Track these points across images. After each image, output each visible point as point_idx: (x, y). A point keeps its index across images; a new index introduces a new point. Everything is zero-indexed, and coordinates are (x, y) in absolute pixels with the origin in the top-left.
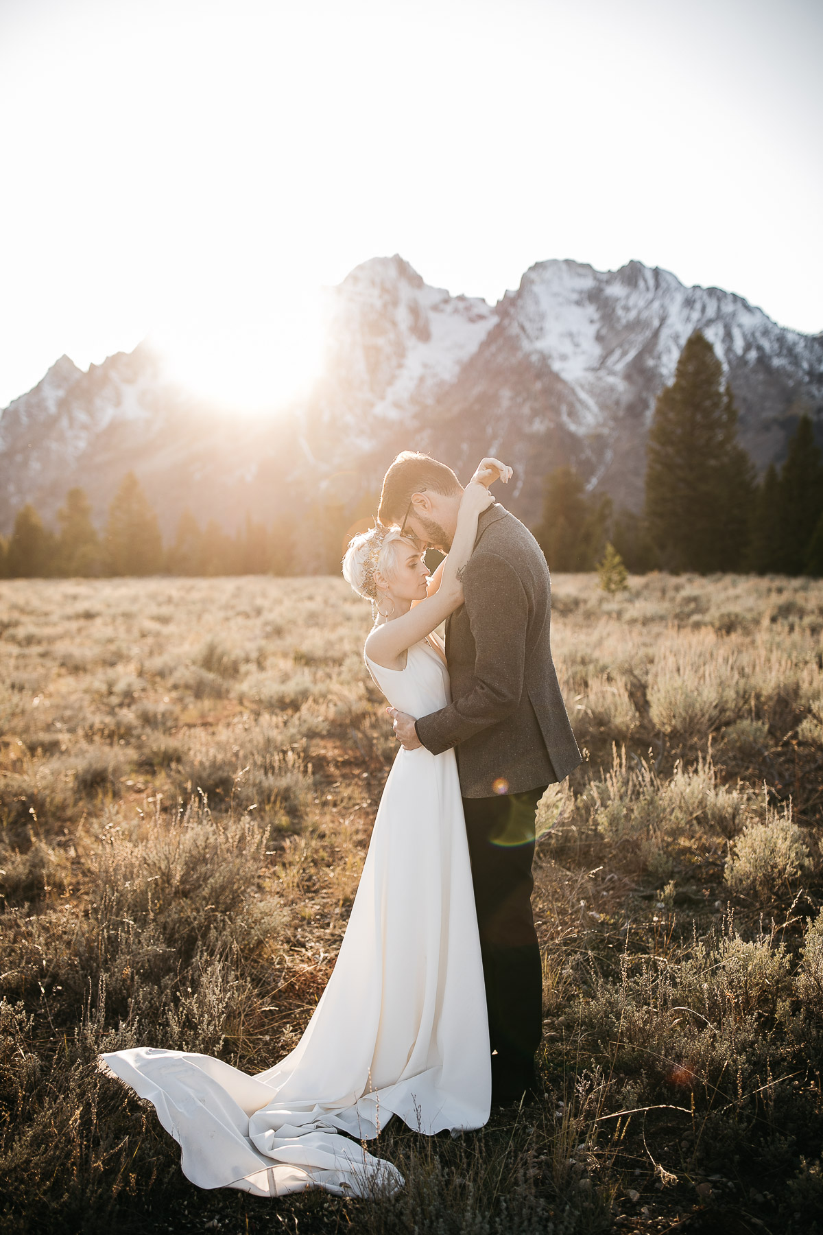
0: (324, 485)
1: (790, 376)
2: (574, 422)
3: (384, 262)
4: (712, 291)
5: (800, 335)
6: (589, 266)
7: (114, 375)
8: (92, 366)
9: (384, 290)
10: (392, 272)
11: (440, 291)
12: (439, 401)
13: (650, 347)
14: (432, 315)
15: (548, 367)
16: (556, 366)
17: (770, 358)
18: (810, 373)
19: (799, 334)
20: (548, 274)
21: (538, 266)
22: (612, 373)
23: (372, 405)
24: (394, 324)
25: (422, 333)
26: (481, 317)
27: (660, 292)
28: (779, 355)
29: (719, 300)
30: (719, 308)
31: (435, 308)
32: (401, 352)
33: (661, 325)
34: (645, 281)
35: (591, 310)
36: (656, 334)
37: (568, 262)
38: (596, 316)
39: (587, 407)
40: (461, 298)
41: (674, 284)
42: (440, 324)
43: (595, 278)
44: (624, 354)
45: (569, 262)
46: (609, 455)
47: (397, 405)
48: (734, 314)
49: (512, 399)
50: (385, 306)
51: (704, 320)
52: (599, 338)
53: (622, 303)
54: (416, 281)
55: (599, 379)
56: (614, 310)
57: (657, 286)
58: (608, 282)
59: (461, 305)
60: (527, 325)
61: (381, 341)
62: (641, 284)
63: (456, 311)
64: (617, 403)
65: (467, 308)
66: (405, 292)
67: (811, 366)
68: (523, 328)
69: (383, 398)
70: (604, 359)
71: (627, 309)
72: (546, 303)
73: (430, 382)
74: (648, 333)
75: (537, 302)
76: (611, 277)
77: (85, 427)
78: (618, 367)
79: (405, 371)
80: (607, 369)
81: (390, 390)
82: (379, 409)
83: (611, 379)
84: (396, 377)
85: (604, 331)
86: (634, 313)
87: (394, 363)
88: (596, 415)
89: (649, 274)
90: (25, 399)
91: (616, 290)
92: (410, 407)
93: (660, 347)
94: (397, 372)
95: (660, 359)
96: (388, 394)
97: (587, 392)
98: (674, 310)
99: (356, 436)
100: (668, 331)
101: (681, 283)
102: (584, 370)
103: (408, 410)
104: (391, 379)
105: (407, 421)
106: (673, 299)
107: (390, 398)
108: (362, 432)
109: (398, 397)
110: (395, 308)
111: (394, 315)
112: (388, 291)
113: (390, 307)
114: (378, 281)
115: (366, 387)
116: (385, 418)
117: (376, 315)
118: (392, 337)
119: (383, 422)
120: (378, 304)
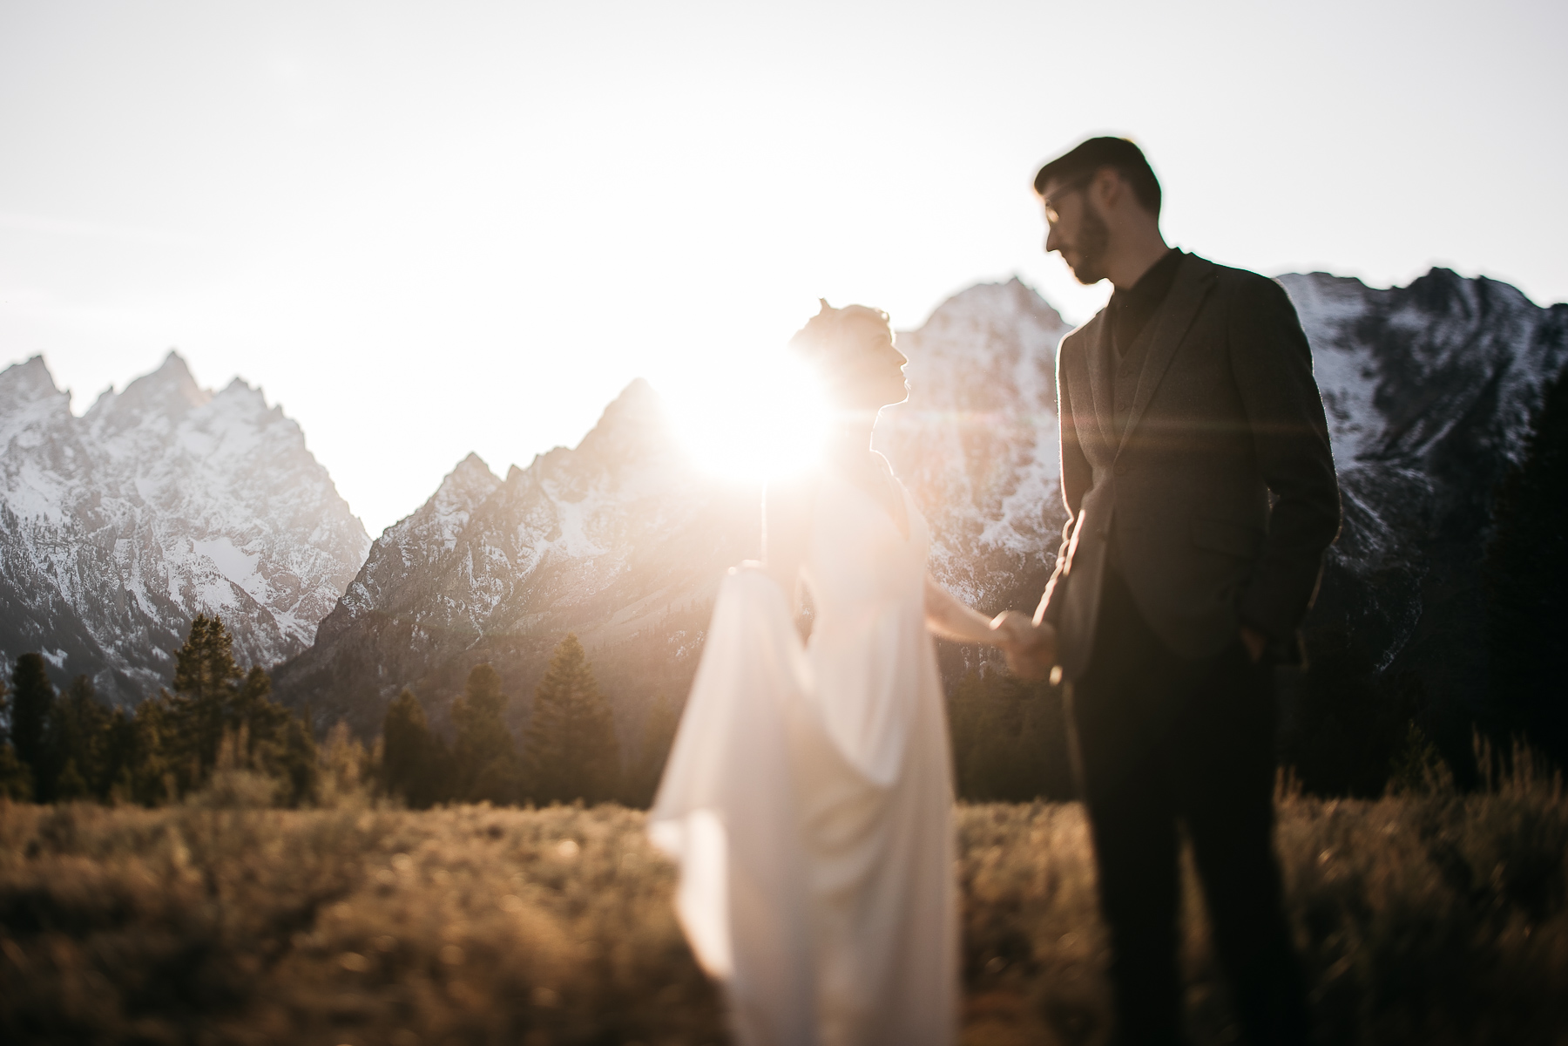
2: (1345, 553)
3: (991, 288)
6: (1354, 282)
7: (546, 485)
8: (514, 471)
9: (994, 335)
10: (1008, 305)
13: (1480, 414)
22: (1413, 463)
23: (979, 529)
24: (1014, 391)
27: (1491, 319)
33: (1499, 374)
34: (1462, 303)
35: (1363, 355)
36: (1492, 389)
37: (1315, 276)
38: (1374, 365)
39: (1369, 524)
41: (1516, 304)
43: (1367, 302)
44: (1433, 428)
45: (1321, 276)
46: (1415, 609)
47: (1021, 527)
50: (997, 360)
52: (1381, 402)
53: (1422, 340)
54: (1050, 318)
55: (1388, 473)
56: (1407, 352)
57: (1485, 312)
58: (1391, 309)
61: (990, 421)
62: (1456, 308)
64: (1424, 516)
66: (1032, 335)
69: (997, 517)
70: (1393, 438)
71: (1431, 350)
74: (1474, 391)
76: (1397, 297)
77: (500, 573)
78: (1423, 451)
79: (1034, 469)
80: (1401, 455)
81: (1008, 502)
82: (989, 535)
83: (1410, 473)
84: (1017, 479)
85: (1390, 390)
86: (1444, 357)
87: (1014, 456)
88: (1384, 537)
89: (1467, 290)
90: (407, 525)
91: (1409, 318)
92: (1043, 530)
93: (1500, 415)
94: (1021, 471)
95: (1501, 434)
96: (1006, 509)
97: (1366, 498)
98: (1521, 347)
99: (950, 582)
100: (1512, 386)
101: (1528, 303)
102: (1359, 458)
103: (1041, 536)
104: (1009, 483)
105: (1040, 555)
106: (1516, 331)
107: (1008, 515)
108: (963, 574)
109: (1022, 513)
110: (1013, 365)
111: (1011, 376)
112: (1001, 337)
113: (1006, 363)
114: (983, 321)
115: (968, 499)
116: (999, 552)
117: (981, 377)
118: (1009, 411)
119: (998, 556)
120: (985, 358)
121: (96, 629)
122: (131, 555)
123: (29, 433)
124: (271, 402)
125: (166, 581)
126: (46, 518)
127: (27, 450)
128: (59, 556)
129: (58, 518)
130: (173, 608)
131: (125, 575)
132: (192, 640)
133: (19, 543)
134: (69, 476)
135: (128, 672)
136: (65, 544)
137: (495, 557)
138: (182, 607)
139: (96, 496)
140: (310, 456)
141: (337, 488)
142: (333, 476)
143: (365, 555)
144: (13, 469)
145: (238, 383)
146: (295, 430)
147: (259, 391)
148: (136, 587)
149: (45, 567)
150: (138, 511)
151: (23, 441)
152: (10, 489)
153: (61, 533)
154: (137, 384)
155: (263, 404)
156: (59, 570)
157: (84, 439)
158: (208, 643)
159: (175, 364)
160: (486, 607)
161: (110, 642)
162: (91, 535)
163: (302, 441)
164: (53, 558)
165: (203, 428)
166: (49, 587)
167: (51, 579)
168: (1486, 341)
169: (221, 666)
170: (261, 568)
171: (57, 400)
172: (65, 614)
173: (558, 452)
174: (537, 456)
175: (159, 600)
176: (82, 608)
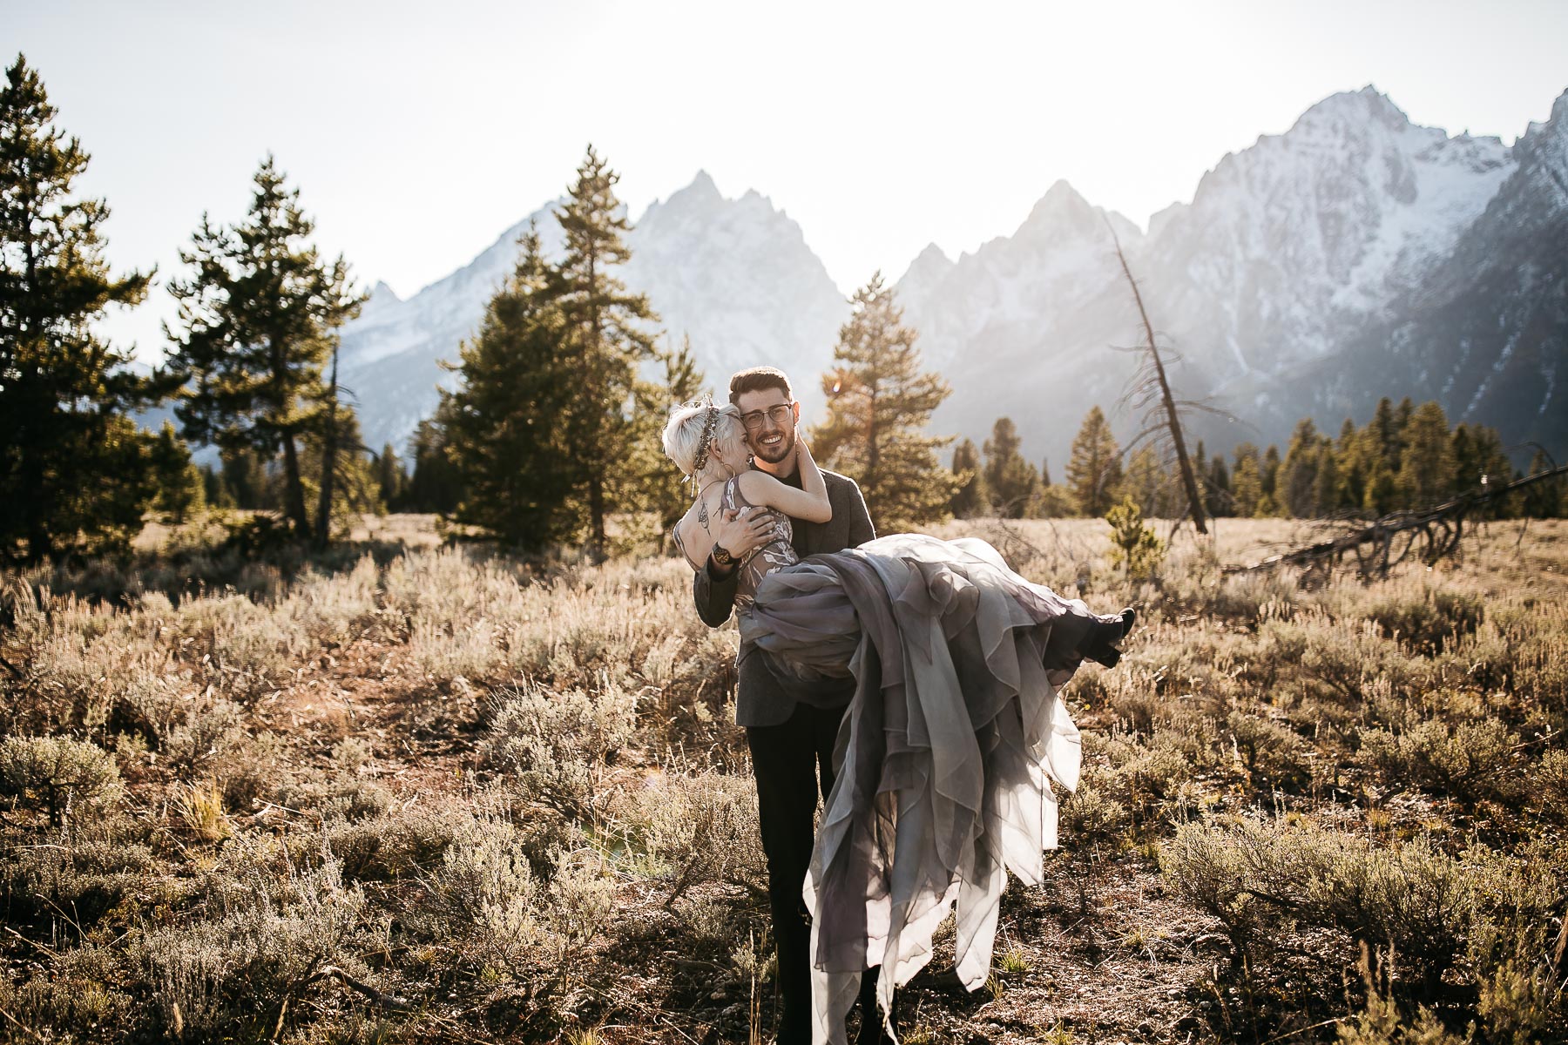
0: (1261, 400)
3: (1348, 98)
7: (990, 267)
8: (964, 255)
9: (1350, 137)
10: (1363, 112)
11: (1431, 131)
12: (1426, 284)
14: (1419, 166)
23: (1331, 293)
24: (1364, 182)
25: (1404, 191)
26: (1492, 164)
31: (1423, 157)
32: (1372, 219)
40: (1463, 139)
42: (1430, 178)
47: (1365, 291)
49: (1536, 276)
50: (1350, 158)
54: (1397, 121)
59: (1462, 150)
61: (1343, 206)
63: (1454, 158)
65: (1471, 153)
66: (1380, 137)
68: (1556, 176)
69: (1346, 283)
73: (1413, 258)
77: (954, 332)
79: (1377, 245)
81: (1355, 272)
82: (1341, 297)
84: (1364, 253)
87: (1362, 234)
92: (1383, 293)
94: (1367, 247)
96: (1353, 277)
99: (1307, 335)
103: (1382, 298)
104: (1357, 256)
105: (1380, 312)
107: (1355, 281)
108: (1316, 329)
109: (1367, 281)
110: (1364, 161)
111: (1362, 171)
112: (1355, 139)
113: (1357, 160)
114: (1340, 125)
115: (1322, 269)
116: (1347, 311)
117: (1337, 173)
118: (1360, 199)
119: (1346, 315)
120: (1341, 156)
124: (777, 207)
140: (807, 248)
142: (824, 262)
145: (752, 193)
146: (796, 228)
147: (768, 198)
154: (677, 197)
155: (771, 209)
159: (703, 179)
163: (801, 236)
165: (726, 228)
173: (999, 240)
174: (982, 245)
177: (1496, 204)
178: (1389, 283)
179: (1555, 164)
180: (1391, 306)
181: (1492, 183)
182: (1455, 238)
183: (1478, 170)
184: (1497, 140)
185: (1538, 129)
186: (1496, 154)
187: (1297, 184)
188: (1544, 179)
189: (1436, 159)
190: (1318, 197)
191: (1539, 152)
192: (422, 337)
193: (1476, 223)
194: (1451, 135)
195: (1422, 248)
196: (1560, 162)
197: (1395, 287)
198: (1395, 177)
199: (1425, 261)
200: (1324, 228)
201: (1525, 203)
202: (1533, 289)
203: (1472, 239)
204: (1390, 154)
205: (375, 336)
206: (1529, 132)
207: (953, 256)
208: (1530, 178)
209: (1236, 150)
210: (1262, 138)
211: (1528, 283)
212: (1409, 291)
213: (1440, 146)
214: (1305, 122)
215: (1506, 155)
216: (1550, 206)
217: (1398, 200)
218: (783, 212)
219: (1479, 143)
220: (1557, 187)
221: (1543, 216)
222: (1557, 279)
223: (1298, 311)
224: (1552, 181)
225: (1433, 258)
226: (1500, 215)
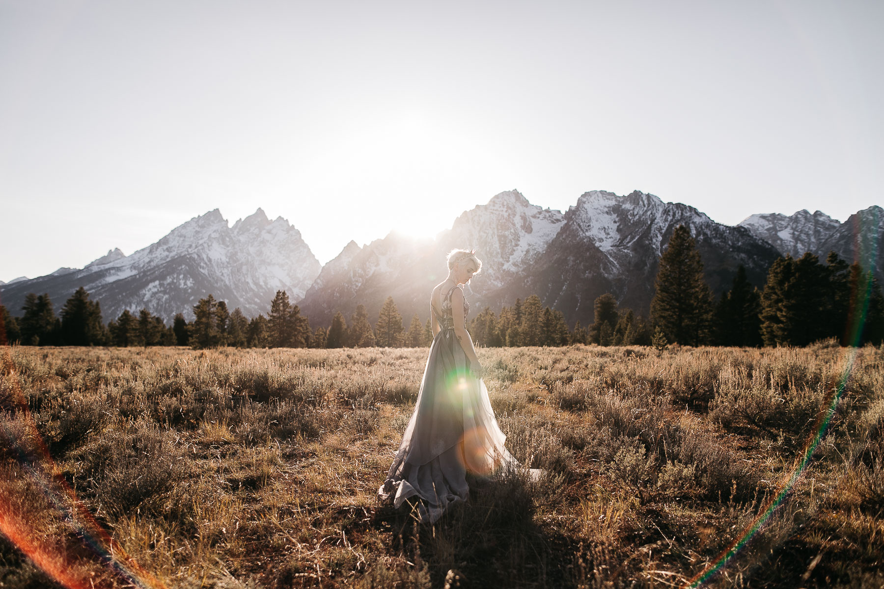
0: (478, 305)
1: (722, 248)
2: (607, 273)
3: (508, 193)
4: (678, 205)
5: (727, 227)
6: (613, 194)
7: (375, 251)
8: (365, 246)
9: (509, 208)
10: (513, 200)
11: (537, 207)
12: (536, 262)
13: (647, 233)
14: (533, 220)
15: (594, 245)
16: (597, 244)
17: (711, 239)
18: (733, 246)
19: (725, 226)
20: (592, 199)
21: (586, 194)
22: (627, 248)
23: (503, 265)
24: (514, 225)
25: (528, 229)
26: (558, 220)
27: (651, 206)
28: (715, 238)
29: (682, 210)
30: (682, 214)
31: (534, 217)
32: (517, 238)
33: (651, 223)
34: (643, 202)
35: (614, 216)
36: (650, 227)
37: (601, 192)
38: (617, 219)
39: (614, 265)
40: (548, 211)
41: (658, 203)
42: (536, 224)
43: (616, 200)
44: (633, 238)
45: (603, 192)
46: (626, 289)
47: (515, 264)
48: (691, 217)
49: (574, 261)
50: (509, 216)
51: (674, 221)
52: (619, 230)
53: (631, 212)
54: (526, 203)
55: (620, 250)
56: (627, 216)
57: (649, 204)
58: (623, 202)
59: (547, 215)
60: (582, 224)
61: (507, 233)
62: (641, 203)
63: (545, 218)
64: (629, 263)
65: (550, 216)
66: (519, 209)
67: (733, 243)
69: (508, 261)
70: (622, 241)
71: (633, 215)
72: (591, 213)
73: (531, 253)
74: (645, 227)
75: (587, 213)
76: (625, 199)
77: (361, 276)
78: (630, 244)
79: (519, 247)
80: (624, 245)
81: (511, 257)
82: (506, 266)
83: (626, 251)
84: (514, 250)
85: (621, 227)
86: (637, 217)
87: (513, 244)
88: (618, 269)
89: (644, 197)
90: (333, 262)
91: (628, 206)
92: (521, 266)
93: (652, 234)
94: (515, 248)
95: (652, 240)
96: (511, 259)
97: (613, 257)
98: (658, 215)
99: (494, 280)
100: (656, 226)
101: (661, 202)
102: (611, 246)
103: (521, 267)
104: (512, 252)
105: (520, 273)
106: (657, 210)
107: (511, 261)
108: (497, 278)
109: (515, 261)
110: (514, 217)
111: (513, 220)
112: (510, 208)
113: (511, 217)
114: (505, 204)
115: (500, 256)
116: (509, 271)
117: (504, 221)
118: (512, 231)
119: (508, 273)
120: (506, 215)
121: (237, 292)
122: (248, 270)
123: (215, 233)
124: (291, 225)
125: (259, 278)
126: (221, 259)
127: (214, 238)
128: (225, 271)
129: (224, 259)
130: (261, 287)
131: (246, 277)
132: (276, 297)
133: (212, 266)
134: (228, 246)
135: (247, 306)
136: (227, 267)
137: (360, 272)
138: (264, 287)
139: (236, 253)
141: (311, 251)
142: (311, 248)
143: (320, 271)
144: (210, 244)
145: (280, 218)
146: (298, 233)
147: (287, 221)
148: (249, 280)
149: (221, 274)
150: (250, 257)
151: (213, 236)
152: (209, 250)
153: (226, 264)
154: (249, 218)
155: (289, 225)
156: (225, 275)
157: (232, 235)
158: (281, 298)
159: (260, 211)
160: (357, 286)
161: (242, 296)
162: (235, 265)
163: (300, 236)
164: (223, 271)
165: (269, 232)
166: (222, 280)
167: (222, 278)
168: (649, 213)
169: (286, 305)
170: (288, 275)
171: (223, 223)
172: (227, 288)
173: (378, 241)
174: (372, 242)
175: (257, 284)
176: (233, 286)
177: (559, 235)
178: (523, 262)
179: (579, 221)
180: (523, 270)
181: (558, 227)
182: (546, 246)
183: (553, 222)
184: (559, 212)
185: (573, 209)
186: (559, 217)
187: (490, 224)
188: (575, 227)
189: (539, 217)
190: (498, 229)
191: (573, 217)
192: (134, 272)
193: (553, 241)
194: (543, 209)
195: (535, 249)
196: (580, 221)
197: (525, 263)
198: (525, 223)
199: (535, 254)
200: (500, 241)
201: (569, 234)
202: (573, 266)
203: (553, 246)
204: (523, 214)
205: (112, 272)
206: (570, 210)
207: (361, 246)
208: (570, 226)
209: (468, 210)
210: (477, 206)
211: (571, 263)
212: (530, 265)
213: (540, 213)
214: (493, 201)
215: (562, 218)
216: (578, 236)
217: (526, 232)
218: (293, 226)
219: (553, 212)
220: (580, 229)
221: (575, 240)
222: (580, 262)
223: (491, 271)
224: (578, 227)
225: (538, 253)
226: (561, 239)
